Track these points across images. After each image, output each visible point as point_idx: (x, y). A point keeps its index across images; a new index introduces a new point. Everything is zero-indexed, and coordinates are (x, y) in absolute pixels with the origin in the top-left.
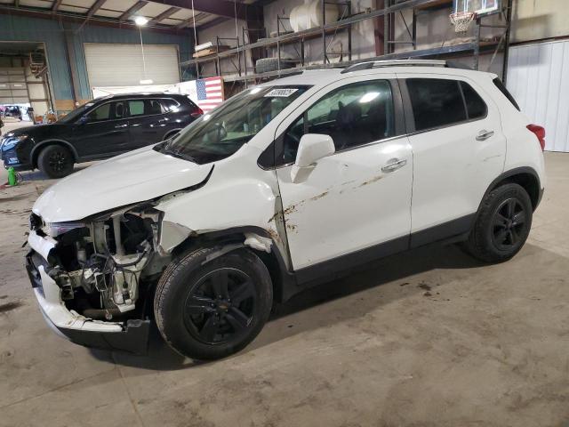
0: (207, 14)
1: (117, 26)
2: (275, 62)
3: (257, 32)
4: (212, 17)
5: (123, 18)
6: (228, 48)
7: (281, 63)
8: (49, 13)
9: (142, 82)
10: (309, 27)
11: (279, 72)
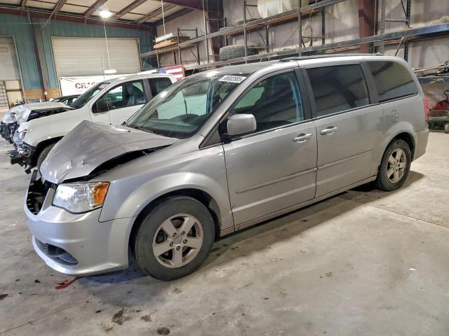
0: (173, 5)
1: (82, 21)
2: (242, 49)
3: (216, 22)
4: (177, 8)
5: (88, 14)
6: (188, 38)
7: (248, 49)
8: (18, 9)
9: (106, 72)
10: (280, 11)
11: (246, 58)
